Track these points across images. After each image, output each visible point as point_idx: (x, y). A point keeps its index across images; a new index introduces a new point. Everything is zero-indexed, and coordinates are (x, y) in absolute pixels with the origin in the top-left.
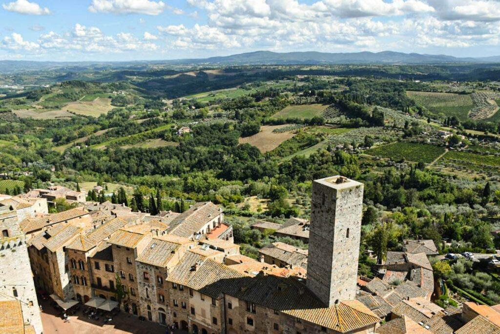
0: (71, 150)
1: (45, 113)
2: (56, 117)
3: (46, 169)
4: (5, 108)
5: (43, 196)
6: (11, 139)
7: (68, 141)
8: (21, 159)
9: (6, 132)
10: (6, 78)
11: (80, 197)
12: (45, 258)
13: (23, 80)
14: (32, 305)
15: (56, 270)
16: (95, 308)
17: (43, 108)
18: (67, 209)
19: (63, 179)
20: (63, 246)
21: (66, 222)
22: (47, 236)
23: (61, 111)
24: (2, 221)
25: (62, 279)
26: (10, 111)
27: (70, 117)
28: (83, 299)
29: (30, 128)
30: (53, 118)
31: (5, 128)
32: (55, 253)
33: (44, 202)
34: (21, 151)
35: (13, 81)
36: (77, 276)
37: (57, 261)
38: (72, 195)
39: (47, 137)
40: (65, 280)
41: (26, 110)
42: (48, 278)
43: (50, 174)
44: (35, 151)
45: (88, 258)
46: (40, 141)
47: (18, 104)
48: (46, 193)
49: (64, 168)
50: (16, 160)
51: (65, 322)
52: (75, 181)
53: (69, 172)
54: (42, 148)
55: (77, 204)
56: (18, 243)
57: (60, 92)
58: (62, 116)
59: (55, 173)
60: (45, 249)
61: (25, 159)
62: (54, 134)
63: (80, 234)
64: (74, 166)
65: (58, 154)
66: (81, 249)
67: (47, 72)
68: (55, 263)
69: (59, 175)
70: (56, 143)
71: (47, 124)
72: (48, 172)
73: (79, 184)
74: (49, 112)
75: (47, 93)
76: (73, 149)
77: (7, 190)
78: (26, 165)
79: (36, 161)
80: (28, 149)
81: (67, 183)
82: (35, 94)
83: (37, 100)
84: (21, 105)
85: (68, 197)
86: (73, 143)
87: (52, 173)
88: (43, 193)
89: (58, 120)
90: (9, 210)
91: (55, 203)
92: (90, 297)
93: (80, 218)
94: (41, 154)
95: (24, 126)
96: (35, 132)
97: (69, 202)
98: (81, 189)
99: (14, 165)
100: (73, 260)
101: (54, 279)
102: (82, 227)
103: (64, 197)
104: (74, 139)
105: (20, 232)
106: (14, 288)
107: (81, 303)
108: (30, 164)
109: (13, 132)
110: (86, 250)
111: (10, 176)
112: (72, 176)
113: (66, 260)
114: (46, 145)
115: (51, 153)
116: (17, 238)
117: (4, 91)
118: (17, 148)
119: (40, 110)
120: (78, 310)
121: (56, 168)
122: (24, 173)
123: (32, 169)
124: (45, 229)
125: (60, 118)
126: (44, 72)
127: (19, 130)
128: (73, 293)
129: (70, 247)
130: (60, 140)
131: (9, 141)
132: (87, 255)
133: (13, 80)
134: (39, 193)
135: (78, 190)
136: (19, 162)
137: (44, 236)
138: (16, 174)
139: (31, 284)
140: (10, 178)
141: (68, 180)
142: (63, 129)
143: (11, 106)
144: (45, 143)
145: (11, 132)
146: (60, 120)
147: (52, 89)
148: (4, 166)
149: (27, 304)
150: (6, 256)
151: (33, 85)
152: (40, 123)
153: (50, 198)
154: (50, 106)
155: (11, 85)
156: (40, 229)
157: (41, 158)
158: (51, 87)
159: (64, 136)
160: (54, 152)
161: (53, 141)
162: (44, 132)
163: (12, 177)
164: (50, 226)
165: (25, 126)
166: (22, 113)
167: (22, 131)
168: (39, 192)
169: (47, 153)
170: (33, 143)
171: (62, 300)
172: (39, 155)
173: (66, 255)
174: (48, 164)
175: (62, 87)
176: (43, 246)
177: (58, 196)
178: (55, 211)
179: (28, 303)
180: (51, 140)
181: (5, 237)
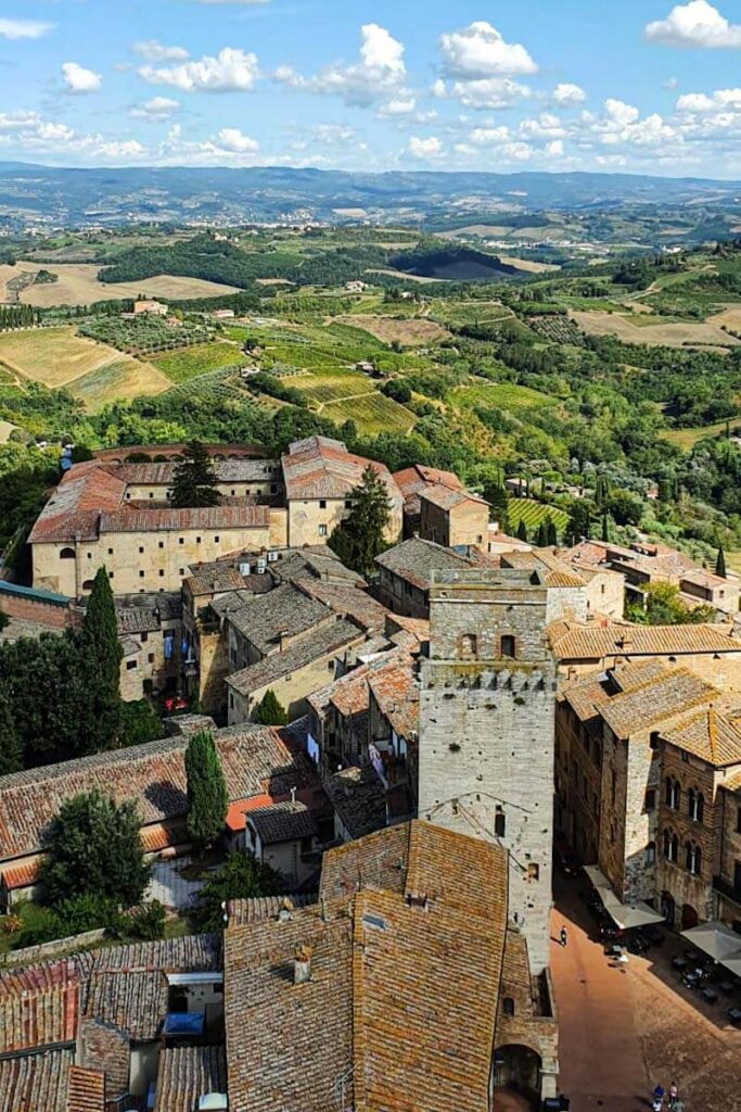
0: (714, 446)
1: (658, 327)
2: (685, 344)
3: (631, 490)
4: (553, 303)
5: (614, 564)
6: (554, 389)
7: (710, 417)
8: (569, 449)
9: (542, 368)
10: (568, 222)
11: (722, 592)
12: (591, 748)
13: (611, 230)
14: (536, 877)
15: (619, 795)
16: (712, 959)
17: (653, 314)
18: (680, 620)
19: (676, 530)
20: (654, 728)
21: (672, 659)
22: (611, 687)
23: (702, 326)
24: (505, 607)
25: (629, 828)
26: (564, 313)
27: (728, 347)
28: (679, 913)
29: (607, 365)
30: (675, 342)
31: (542, 355)
32: (626, 742)
33: (617, 582)
34: (571, 427)
35: (586, 231)
36: (675, 836)
37: (626, 768)
38: (700, 582)
39: (651, 398)
40: (638, 834)
41: (605, 315)
42: (589, 812)
43: (641, 506)
44: (609, 432)
45: (720, 788)
46: (627, 407)
47: (586, 296)
48: (626, 558)
49: (685, 496)
50: (557, 447)
51: (610, 965)
52: (711, 541)
53: (696, 510)
54: (631, 426)
55: (713, 612)
56: (534, 682)
57: (709, 269)
58: (704, 341)
59: (655, 506)
60: (599, 722)
61: (580, 450)
62: (671, 390)
63: (708, 707)
64: (716, 497)
65: (674, 453)
66: (704, 755)
67: (682, 208)
68: (619, 775)
69: (667, 514)
70: (673, 419)
71: (655, 358)
72: (637, 499)
73: (725, 553)
74: (670, 326)
75: (673, 271)
76: (719, 446)
77: (522, 525)
78: (577, 467)
79: (608, 461)
80: (590, 424)
81: (686, 541)
82: (637, 271)
83: (640, 289)
84: (596, 298)
85: (686, 586)
86: (723, 427)
87: (646, 505)
88: (618, 556)
89: (690, 351)
90: (528, 582)
91: (646, 595)
92: (702, 916)
93: (716, 657)
94: (626, 443)
95: (591, 358)
96: (619, 378)
97: (687, 601)
98: (727, 571)
99: (545, 461)
100: (673, 781)
101: (607, 821)
102: (719, 686)
103: (676, 582)
104: (730, 415)
105: (546, 654)
106: (499, 808)
107: (668, 924)
108: (589, 466)
109: (561, 370)
110: (718, 763)
111: (532, 491)
112: (706, 525)
113: (651, 773)
114: (643, 420)
115: (653, 446)
116: (535, 668)
117: (556, 258)
118: (562, 416)
119: (643, 316)
120: (658, 943)
121: (662, 489)
122: (570, 489)
123: (594, 484)
124: (609, 662)
125: (696, 347)
126: (672, 208)
127: (577, 366)
128: (652, 884)
129: (672, 739)
130: (686, 411)
131: (546, 393)
132: (719, 778)
133: (587, 227)
134: (604, 556)
135: (720, 571)
136: (562, 456)
137: (603, 684)
138: (549, 488)
139: (545, 815)
140: (531, 495)
141: (688, 534)
142: (701, 382)
143: (568, 299)
144: (645, 412)
145: (555, 368)
146: (696, 351)
147: (689, 259)
148: (521, 460)
149: (524, 870)
150: (499, 711)
151: (635, 245)
152: (636, 353)
153: (636, 577)
154: (674, 308)
155: (578, 242)
156: (595, 660)
157: (623, 454)
158: (686, 254)
159: (699, 400)
160: (663, 442)
161: (663, 411)
162: (644, 381)
163: (539, 493)
164: (623, 659)
165: (595, 357)
166: (594, 321)
167: (585, 372)
168: (604, 551)
169: (641, 444)
170: (607, 409)
171: (618, 895)
172: (620, 446)
173: (655, 757)
174: (639, 475)
175: (716, 257)
176: (595, 713)
177: (657, 576)
178: (642, 618)
179: (525, 865)
180: (660, 406)
181: (505, 657)
